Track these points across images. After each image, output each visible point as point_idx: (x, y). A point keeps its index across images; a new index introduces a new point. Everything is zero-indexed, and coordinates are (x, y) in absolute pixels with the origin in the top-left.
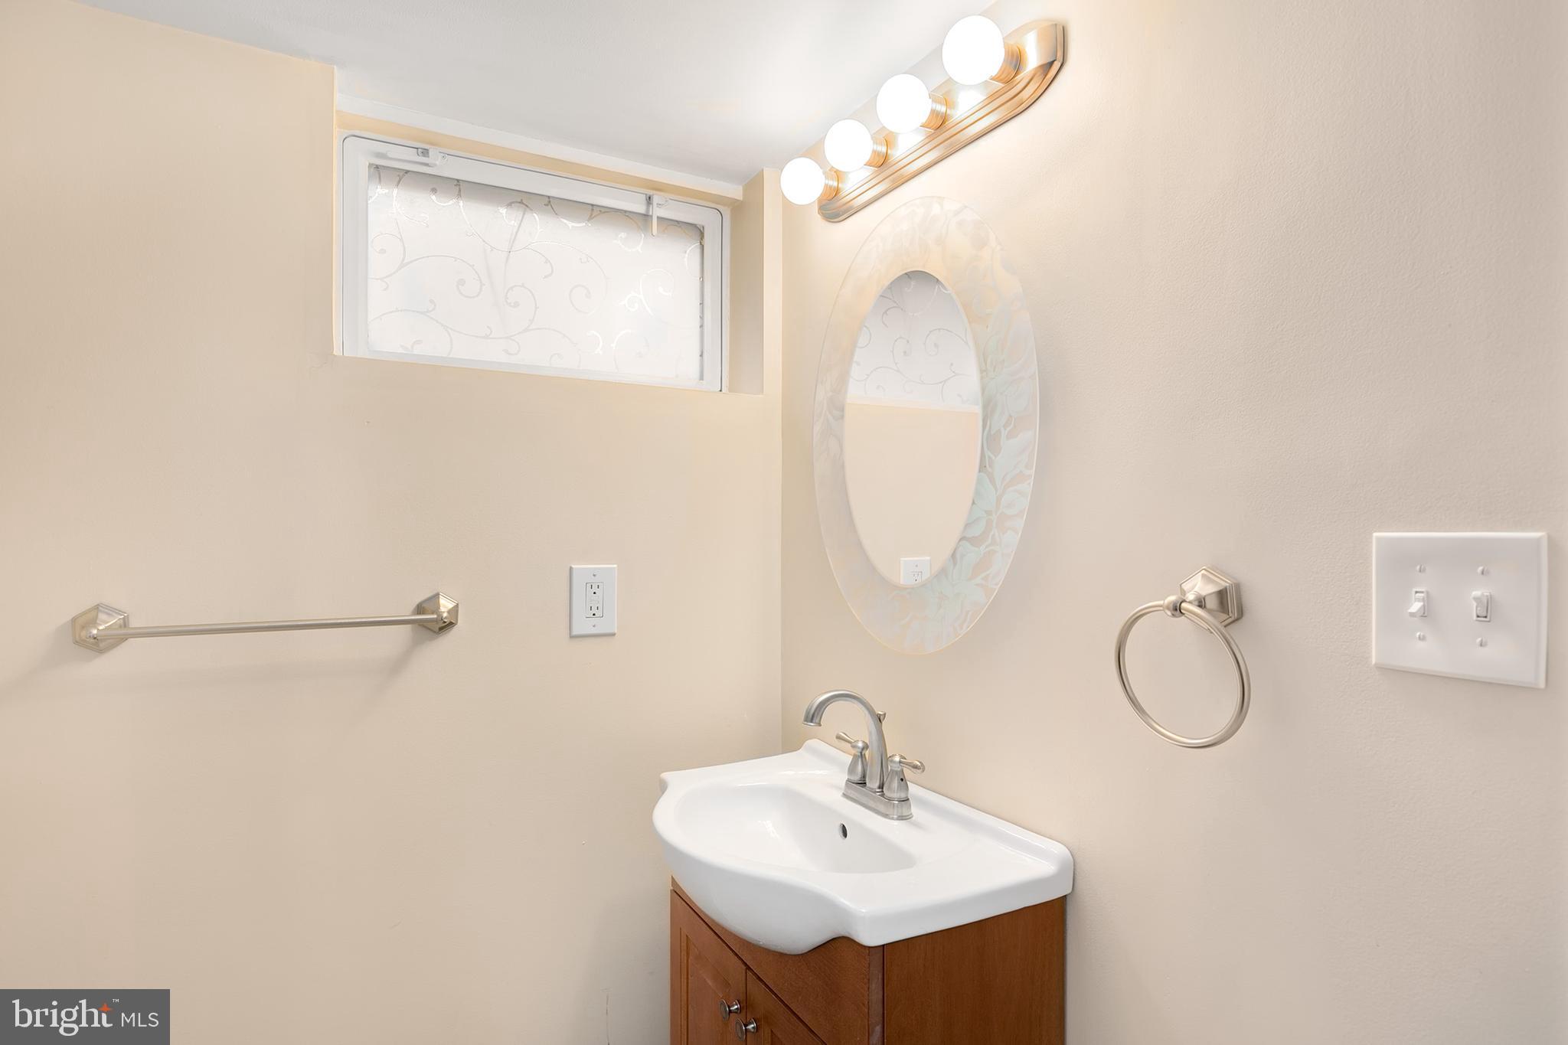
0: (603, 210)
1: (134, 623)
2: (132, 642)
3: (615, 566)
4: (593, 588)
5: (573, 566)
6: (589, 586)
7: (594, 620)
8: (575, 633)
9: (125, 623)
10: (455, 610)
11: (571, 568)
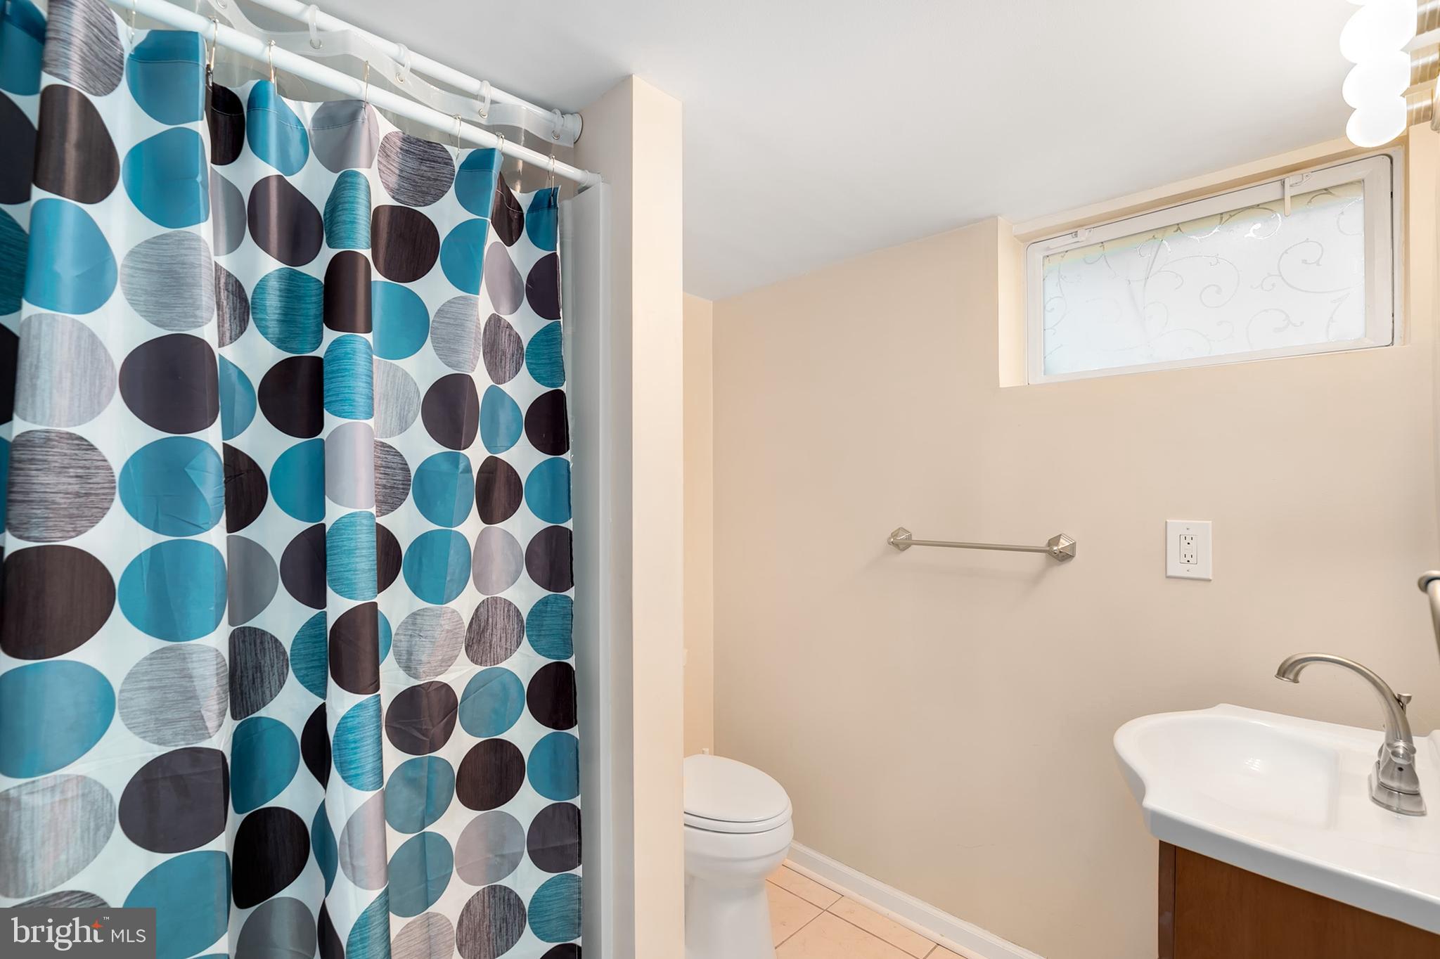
0: (1232, 214)
1: (914, 538)
2: (914, 547)
3: (1211, 522)
4: (1187, 540)
5: (1168, 521)
6: (1183, 538)
7: (1188, 566)
8: (1169, 573)
9: (910, 537)
10: (1073, 546)
11: (1166, 522)
